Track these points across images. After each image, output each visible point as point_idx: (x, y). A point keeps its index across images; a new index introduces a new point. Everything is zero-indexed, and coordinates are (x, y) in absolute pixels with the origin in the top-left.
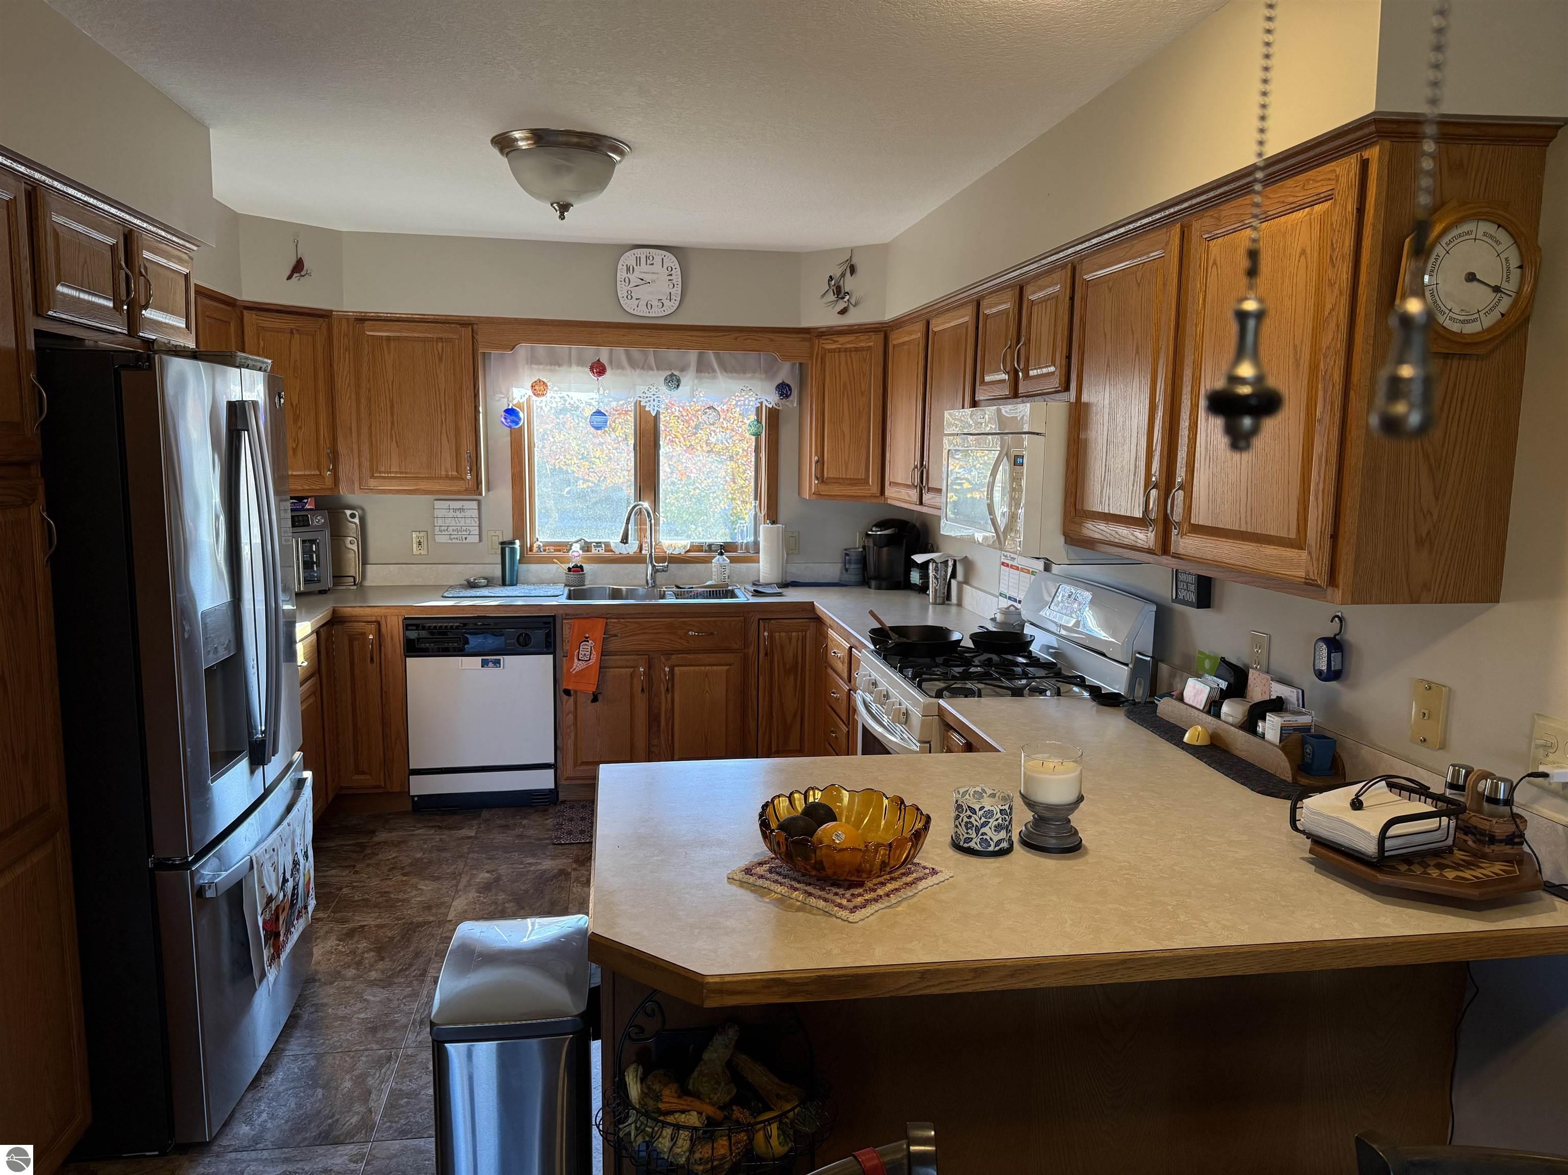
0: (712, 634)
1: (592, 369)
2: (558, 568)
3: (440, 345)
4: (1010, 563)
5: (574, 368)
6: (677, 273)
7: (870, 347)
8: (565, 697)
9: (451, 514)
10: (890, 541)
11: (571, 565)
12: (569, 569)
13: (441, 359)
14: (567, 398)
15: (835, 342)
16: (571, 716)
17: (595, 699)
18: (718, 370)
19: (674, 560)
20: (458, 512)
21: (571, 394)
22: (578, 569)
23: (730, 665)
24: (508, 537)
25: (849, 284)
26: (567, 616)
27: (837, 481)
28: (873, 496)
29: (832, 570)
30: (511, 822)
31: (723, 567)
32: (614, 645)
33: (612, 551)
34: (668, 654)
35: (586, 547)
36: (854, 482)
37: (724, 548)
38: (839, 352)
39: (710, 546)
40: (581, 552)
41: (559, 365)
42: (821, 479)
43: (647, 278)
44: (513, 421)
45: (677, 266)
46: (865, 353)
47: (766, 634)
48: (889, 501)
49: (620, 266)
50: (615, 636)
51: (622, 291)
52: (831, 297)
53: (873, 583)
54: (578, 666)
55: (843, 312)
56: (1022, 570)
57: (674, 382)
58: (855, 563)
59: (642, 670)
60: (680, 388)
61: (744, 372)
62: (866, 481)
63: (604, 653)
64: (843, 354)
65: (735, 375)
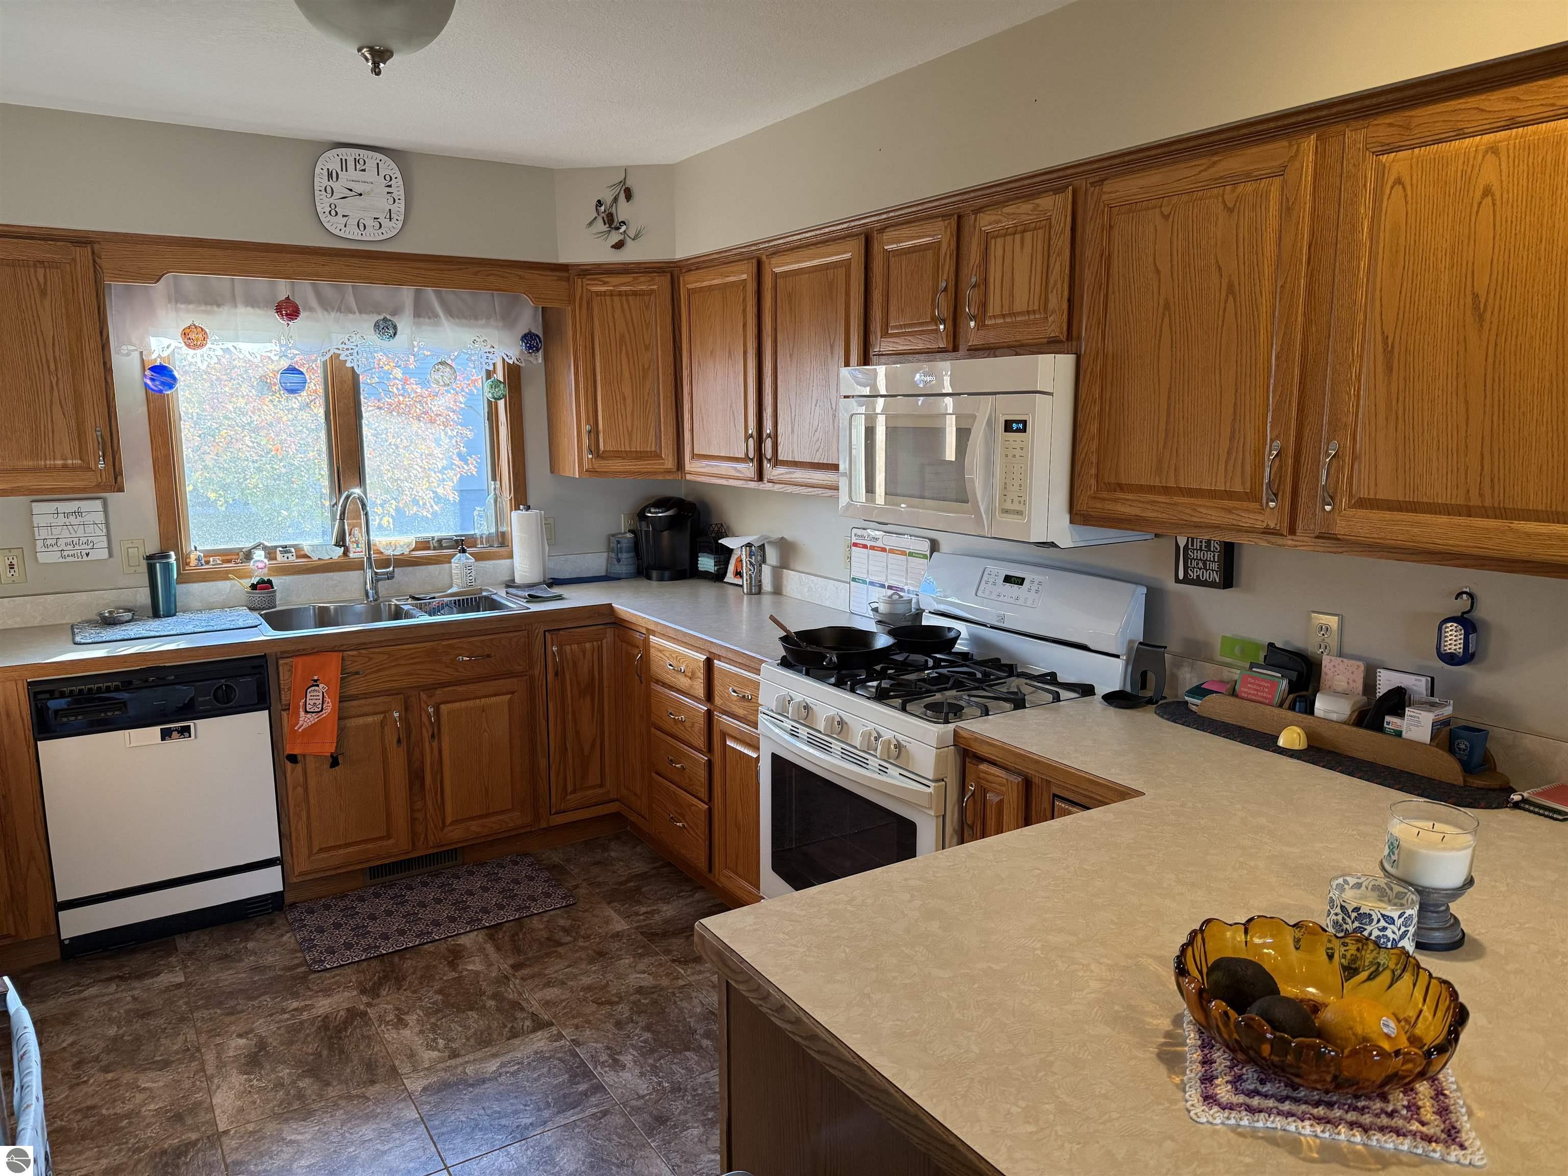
0: (488, 656)
1: (279, 309)
2: (232, 586)
3: (41, 272)
4: (869, 544)
5: (241, 310)
6: (397, 184)
7: (652, 291)
8: (289, 765)
9: (61, 520)
10: (672, 524)
11: (255, 580)
12: (254, 587)
13: (43, 293)
14: (233, 349)
15: (605, 283)
16: (300, 790)
17: (334, 762)
18: (441, 314)
19: (403, 562)
20: (72, 519)
21: (240, 345)
22: (265, 585)
23: (513, 693)
24: (153, 547)
25: (623, 211)
26: (285, 654)
27: (618, 455)
28: (668, 472)
29: (596, 563)
30: (230, 949)
31: (468, 567)
32: (356, 686)
33: (306, 556)
34: (430, 689)
35: (270, 553)
36: (640, 456)
37: (461, 544)
38: (612, 295)
39: (440, 541)
40: (266, 561)
41: (219, 305)
42: (594, 449)
43: (358, 188)
44: (163, 383)
45: (398, 174)
46: (646, 298)
47: (555, 649)
48: (688, 477)
49: (317, 170)
50: (357, 673)
51: (322, 206)
52: (601, 226)
53: (654, 574)
54: (305, 721)
55: (619, 245)
56: (892, 551)
57: (387, 328)
58: (628, 552)
59: (396, 715)
60: (397, 336)
61: (476, 318)
62: (657, 456)
63: (343, 699)
64: (616, 299)
65: (463, 321)
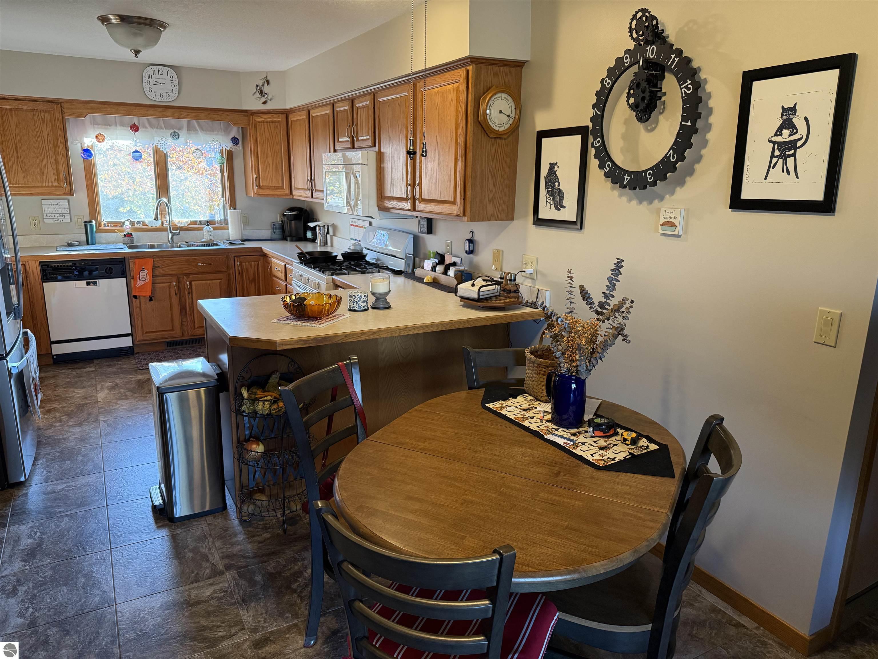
0: (210, 264)
1: (131, 128)
2: (117, 235)
3: (42, 114)
4: (354, 224)
5: (119, 127)
6: (176, 79)
7: (279, 121)
8: (134, 299)
9: (53, 207)
10: (295, 217)
11: (125, 233)
12: (125, 235)
13: (44, 121)
14: (115, 143)
15: (261, 117)
16: (138, 309)
17: (151, 299)
18: (199, 130)
19: (183, 229)
20: (56, 206)
21: (117, 141)
22: (129, 235)
23: (221, 279)
24: (87, 219)
25: (266, 89)
26: (132, 258)
27: (268, 187)
28: (287, 195)
29: (267, 233)
30: (112, 363)
31: (209, 231)
32: (159, 272)
33: (147, 225)
34: (188, 275)
35: (132, 223)
36: (276, 188)
37: (208, 223)
38: (264, 122)
39: (200, 222)
40: (130, 226)
41: (110, 126)
42: (259, 186)
43: (160, 81)
44: (88, 156)
45: (176, 76)
46: (277, 124)
47: (238, 263)
48: (295, 197)
49: (144, 75)
50: (159, 267)
51: (146, 87)
52: (258, 95)
53: (288, 238)
54: (140, 283)
55: (265, 103)
56: (360, 227)
57: (175, 136)
58: (278, 229)
59: (174, 283)
60: (180, 138)
61: (213, 131)
62: (282, 188)
63: (154, 276)
64: (265, 124)
65: (208, 132)
